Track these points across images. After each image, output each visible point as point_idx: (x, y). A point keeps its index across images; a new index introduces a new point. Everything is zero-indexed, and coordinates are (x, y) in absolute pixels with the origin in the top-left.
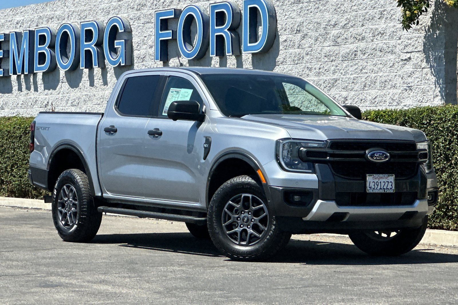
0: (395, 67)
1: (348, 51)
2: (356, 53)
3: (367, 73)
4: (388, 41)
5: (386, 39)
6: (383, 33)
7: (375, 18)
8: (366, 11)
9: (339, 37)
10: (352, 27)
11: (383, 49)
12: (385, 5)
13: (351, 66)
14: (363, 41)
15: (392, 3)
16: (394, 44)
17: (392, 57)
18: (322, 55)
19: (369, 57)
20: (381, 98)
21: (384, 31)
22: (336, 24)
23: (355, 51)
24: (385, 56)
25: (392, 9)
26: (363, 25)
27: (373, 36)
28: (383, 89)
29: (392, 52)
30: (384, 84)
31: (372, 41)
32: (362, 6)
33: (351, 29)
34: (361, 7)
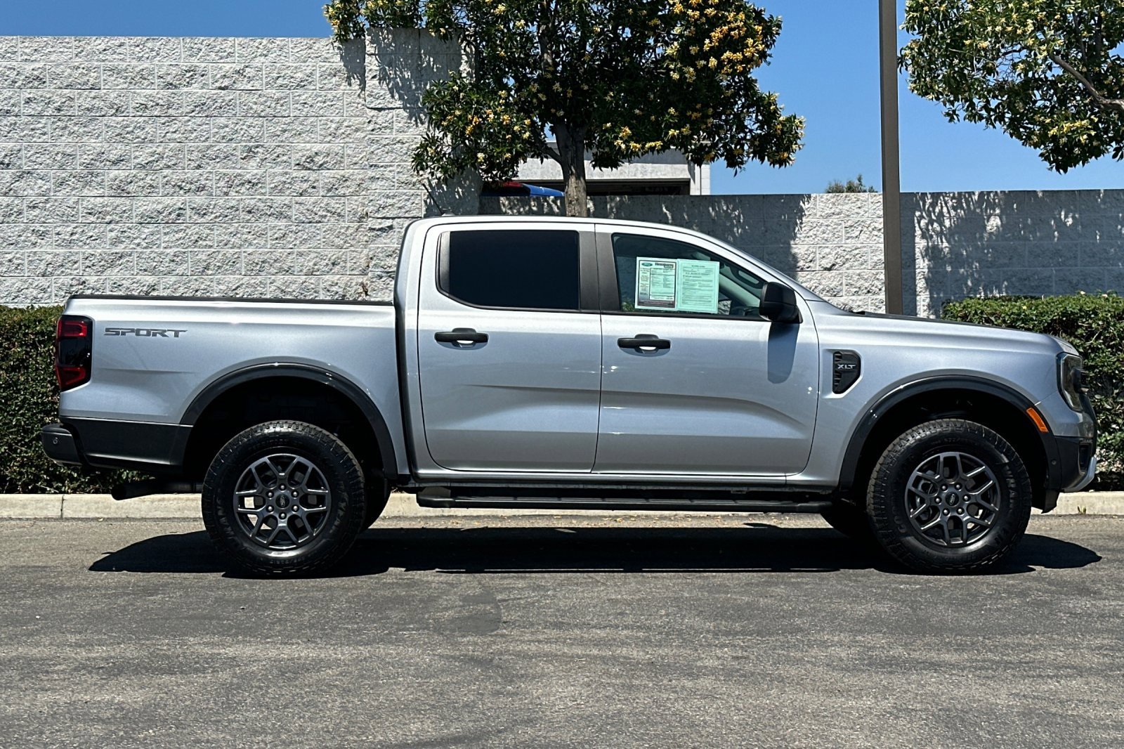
0: (289, 239)
1: (160, 207)
2: (181, 211)
3: (211, 247)
4: (267, 197)
5: (263, 194)
6: (257, 184)
7: (234, 158)
8: (207, 144)
9: (131, 182)
10: (169, 167)
11: (258, 210)
12: (261, 137)
13: (165, 234)
14: (198, 193)
15: (279, 136)
16: (286, 202)
17: (282, 223)
18: (78, 209)
19: (217, 220)
20: (252, 289)
21: (259, 179)
22: (122, 160)
23: (180, 209)
24: (262, 220)
25: (279, 146)
26: (199, 167)
27: (228, 187)
28: (257, 274)
29: (280, 215)
30: (259, 266)
31: (226, 194)
32: (195, 134)
33: (166, 172)
34: (193, 136)
